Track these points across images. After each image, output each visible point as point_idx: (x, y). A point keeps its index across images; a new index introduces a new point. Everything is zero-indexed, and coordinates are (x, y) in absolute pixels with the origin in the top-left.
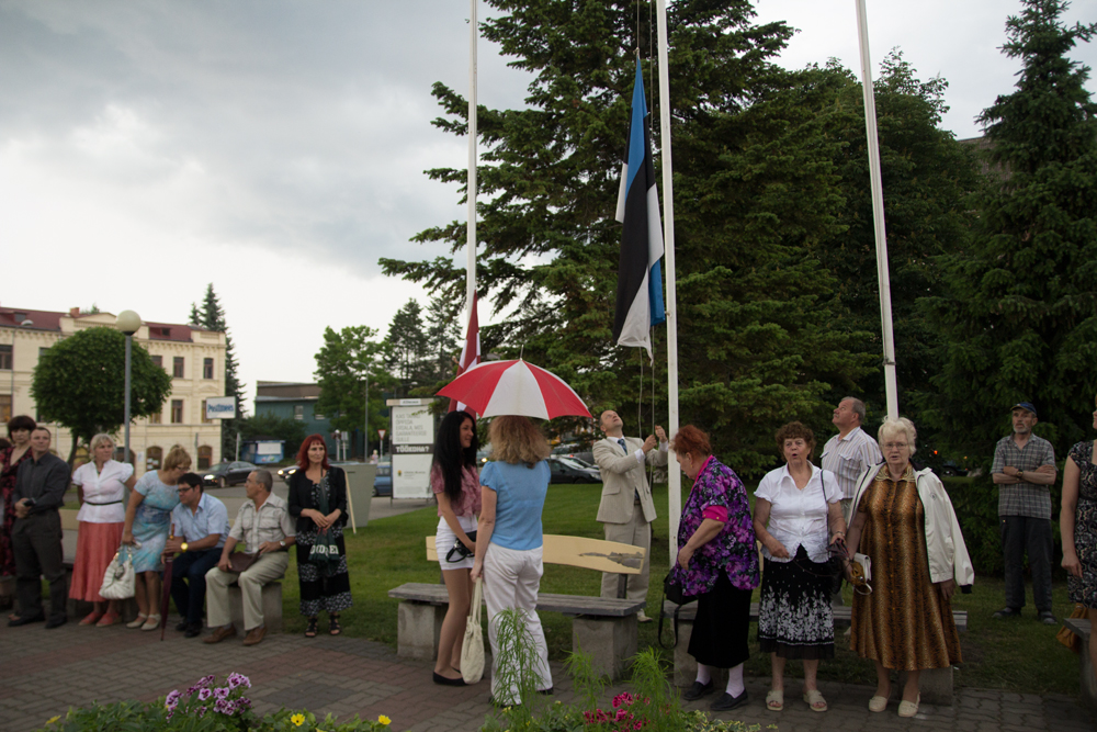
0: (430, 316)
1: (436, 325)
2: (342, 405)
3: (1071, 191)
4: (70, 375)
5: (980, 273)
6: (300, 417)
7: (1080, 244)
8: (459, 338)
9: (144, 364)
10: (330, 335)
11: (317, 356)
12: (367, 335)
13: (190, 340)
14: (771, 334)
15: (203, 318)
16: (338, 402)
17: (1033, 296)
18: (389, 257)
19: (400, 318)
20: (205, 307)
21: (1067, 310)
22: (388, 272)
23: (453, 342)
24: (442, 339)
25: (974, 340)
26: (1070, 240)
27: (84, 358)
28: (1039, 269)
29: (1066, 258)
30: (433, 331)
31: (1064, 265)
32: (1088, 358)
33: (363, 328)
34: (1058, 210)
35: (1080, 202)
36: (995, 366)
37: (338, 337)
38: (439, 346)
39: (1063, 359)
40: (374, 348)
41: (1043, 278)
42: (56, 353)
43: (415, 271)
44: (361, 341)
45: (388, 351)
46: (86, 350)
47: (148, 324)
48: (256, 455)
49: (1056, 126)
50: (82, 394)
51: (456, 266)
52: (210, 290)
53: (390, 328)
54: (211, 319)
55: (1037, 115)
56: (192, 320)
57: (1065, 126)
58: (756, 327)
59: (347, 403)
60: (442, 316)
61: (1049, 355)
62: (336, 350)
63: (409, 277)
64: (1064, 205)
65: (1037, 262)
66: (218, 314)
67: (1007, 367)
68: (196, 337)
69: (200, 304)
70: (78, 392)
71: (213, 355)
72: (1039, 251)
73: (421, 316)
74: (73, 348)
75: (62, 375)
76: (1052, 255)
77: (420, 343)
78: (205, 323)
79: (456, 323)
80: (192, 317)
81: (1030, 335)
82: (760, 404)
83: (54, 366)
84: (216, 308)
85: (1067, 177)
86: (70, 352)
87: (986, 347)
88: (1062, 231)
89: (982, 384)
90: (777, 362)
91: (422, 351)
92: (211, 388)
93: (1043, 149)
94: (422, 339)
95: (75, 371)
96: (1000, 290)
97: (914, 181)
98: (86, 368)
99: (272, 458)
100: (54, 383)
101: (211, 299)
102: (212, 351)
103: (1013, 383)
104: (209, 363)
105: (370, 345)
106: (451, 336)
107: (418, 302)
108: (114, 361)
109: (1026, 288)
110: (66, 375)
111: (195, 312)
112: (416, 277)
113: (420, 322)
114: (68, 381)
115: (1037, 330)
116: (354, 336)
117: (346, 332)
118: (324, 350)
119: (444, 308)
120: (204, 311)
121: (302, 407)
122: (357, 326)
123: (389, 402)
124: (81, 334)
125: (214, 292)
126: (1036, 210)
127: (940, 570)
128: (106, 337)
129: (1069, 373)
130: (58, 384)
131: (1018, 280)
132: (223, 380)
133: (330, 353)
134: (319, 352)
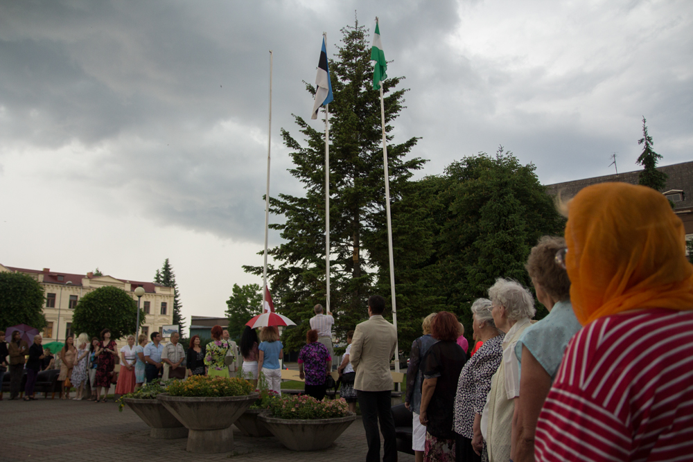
4: (93, 312)
5: (475, 274)
9: (132, 306)
10: (236, 289)
11: (228, 302)
12: (257, 289)
13: (154, 292)
15: (162, 279)
16: (239, 330)
18: (247, 265)
20: (164, 273)
22: (246, 271)
26: (505, 262)
27: (101, 302)
29: (503, 269)
31: (503, 272)
33: (255, 285)
35: (509, 247)
37: (241, 290)
42: (86, 300)
43: (258, 271)
44: (254, 293)
46: (102, 298)
47: (130, 282)
49: (504, 215)
50: (99, 322)
51: (276, 268)
52: (167, 262)
54: (166, 279)
57: (507, 216)
62: (239, 298)
63: (255, 273)
66: (171, 277)
68: (158, 290)
69: (161, 269)
70: (97, 321)
71: (167, 300)
72: (494, 267)
74: (95, 297)
75: (89, 312)
76: (499, 268)
78: (163, 282)
80: (156, 278)
84: (170, 273)
86: (94, 300)
88: (501, 259)
92: (165, 320)
95: (96, 310)
98: (101, 308)
100: (85, 316)
101: (167, 268)
102: (166, 299)
104: (164, 305)
105: (259, 296)
108: (116, 304)
110: (91, 312)
111: (158, 275)
112: (258, 273)
114: (92, 315)
116: (250, 290)
117: (245, 288)
118: (232, 298)
120: (163, 275)
122: (253, 284)
124: (99, 290)
125: (169, 264)
126: (492, 251)
128: (112, 291)
130: (87, 316)
131: (488, 278)
132: (172, 315)
133: (235, 300)
134: (229, 299)
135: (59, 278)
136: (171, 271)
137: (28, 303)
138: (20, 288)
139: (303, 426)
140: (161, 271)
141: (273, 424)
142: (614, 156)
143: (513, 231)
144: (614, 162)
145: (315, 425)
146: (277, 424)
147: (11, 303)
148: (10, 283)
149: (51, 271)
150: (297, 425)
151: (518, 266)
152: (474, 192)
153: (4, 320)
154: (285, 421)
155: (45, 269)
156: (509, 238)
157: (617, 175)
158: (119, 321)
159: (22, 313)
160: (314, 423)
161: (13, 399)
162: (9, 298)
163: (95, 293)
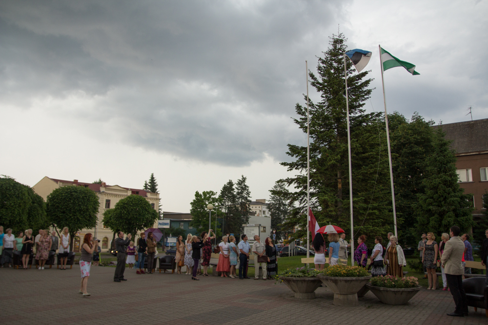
0: (237, 187)
1: (240, 191)
2: (202, 223)
3: (446, 181)
5: (426, 199)
6: (182, 228)
7: (449, 194)
8: (249, 197)
10: (197, 194)
11: (191, 203)
12: (212, 194)
13: (146, 196)
14: (374, 213)
15: (149, 187)
16: (200, 222)
17: (438, 206)
19: (225, 188)
20: (150, 183)
21: (444, 211)
23: (246, 198)
24: (243, 197)
25: (425, 216)
26: (446, 193)
27: (131, 206)
28: (439, 200)
29: (446, 197)
30: (238, 193)
31: (445, 199)
32: (449, 222)
33: (211, 192)
34: (443, 186)
35: (449, 184)
36: (428, 223)
37: (201, 195)
38: (240, 200)
39: (443, 222)
40: (214, 200)
41: (440, 201)
42: (122, 204)
44: (210, 197)
45: (220, 201)
46: (132, 203)
48: (167, 242)
49: (444, 164)
50: (131, 219)
52: (152, 176)
53: (221, 192)
54: (152, 186)
55: (439, 161)
56: (144, 188)
57: (446, 164)
58: (371, 211)
59: (204, 222)
60: (242, 187)
61: (441, 220)
62: (200, 201)
64: (445, 184)
65: (439, 198)
66: (155, 186)
67: (431, 224)
68: (148, 195)
69: (148, 180)
70: (129, 218)
71: (154, 202)
72: (439, 195)
73: (234, 187)
76: (443, 196)
77: (233, 198)
78: (150, 189)
79: (248, 190)
80: (145, 187)
81: (436, 216)
82: (372, 232)
83: (121, 208)
85: (445, 178)
86: (127, 204)
87: (428, 218)
88: (444, 191)
89: (426, 227)
90: (376, 221)
91: (234, 201)
93: (441, 169)
94: (234, 196)
95: (128, 211)
96: (431, 204)
97: (424, 155)
98: (132, 209)
99: (173, 244)
100: (121, 215)
101: (152, 179)
103: (432, 227)
104: (152, 205)
105: (213, 199)
106: (246, 196)
107: (233, 181)
109: (436, 204)
110: (125, 212)
111: (146, 184)
113: (234, 189)
115: (439, 214)
116: (208, 195)
117: (204, 193)
118: (194, 200)
119: (243, 184)
120: (149, 184)
121: (183, 223)
122: (209, 191)
123: (243, 225)
125: (154, 177)
126: (438, 186)
127: (400, 262)
129: (444, 225)
130: (123, 215)
131: (435, 202)
133: (197, 202)
134: (193, 201)
136: (155, 182)
137: (91, 207)
138: (86, 197)
139: (403, 291)
140: (148, 181)
141: (384, 291)
142: (470, 108)
143: (450, 174)
144: (470, 113)
145: (409, 291)
146: (387, 291)
147: (82, 207)
148: (80, 193)
149: (79, 181)
150: (399, 291)
151: (456, 196)
152: (396, 139)
153: (77, 218)
154: (392, 289)
155: (75, 180)
156: (449, 179)
157: (472, 121)
158: (143, 219)
159: (88, 213)
160: (409, 290)
161: (150, 273)
162: (80, 203)
163: (127, 199)
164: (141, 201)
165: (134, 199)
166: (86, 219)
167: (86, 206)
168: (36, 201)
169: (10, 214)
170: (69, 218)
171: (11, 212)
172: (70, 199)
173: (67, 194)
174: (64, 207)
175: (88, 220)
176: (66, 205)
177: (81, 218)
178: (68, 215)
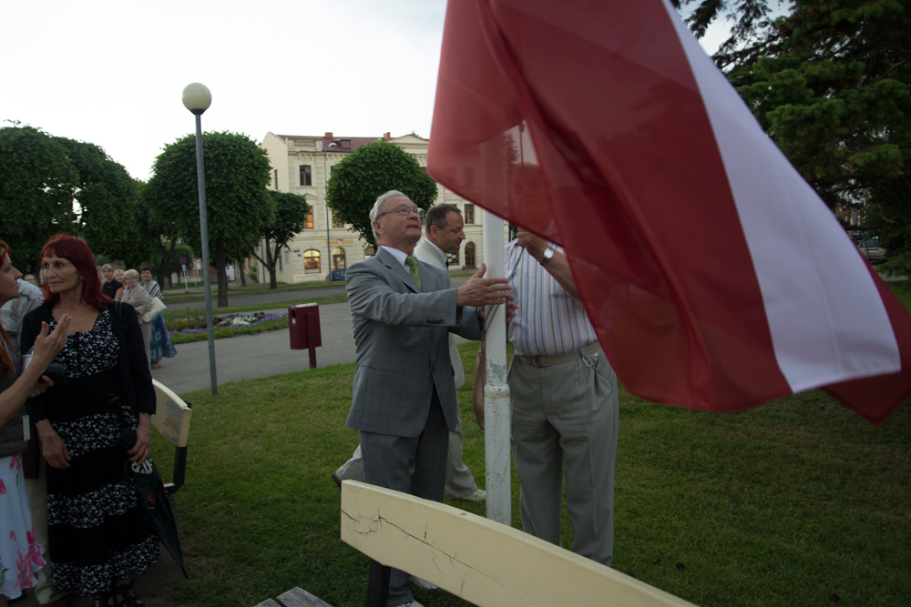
27: (363, 169)
95: (356, 181)
110: (349, 185)
114: (351, 190)
135: (345, 145)
138: (225, 155)
149: (335, 135)
155: (327, 134)
164: (388, 155)
165: (370, 152)
166: (231, 209)
167: (226, 177)
168: (99, 177)
169: (19, 212)
170: (192, 210)
171: (22, 207)
172: (188, 164)
173: (180, 153)
174: (177, 184)
175: (240, 211)
176: (180, 180)
177: (219, 206)
178: (189, 204)
